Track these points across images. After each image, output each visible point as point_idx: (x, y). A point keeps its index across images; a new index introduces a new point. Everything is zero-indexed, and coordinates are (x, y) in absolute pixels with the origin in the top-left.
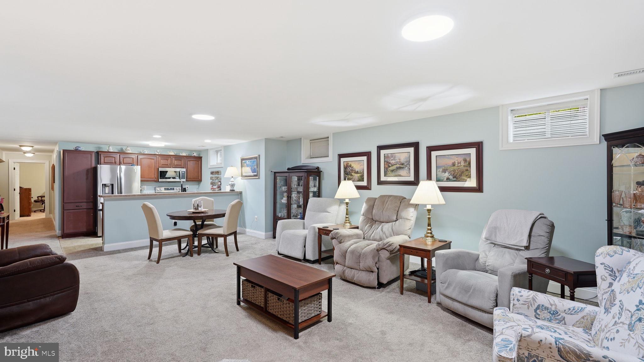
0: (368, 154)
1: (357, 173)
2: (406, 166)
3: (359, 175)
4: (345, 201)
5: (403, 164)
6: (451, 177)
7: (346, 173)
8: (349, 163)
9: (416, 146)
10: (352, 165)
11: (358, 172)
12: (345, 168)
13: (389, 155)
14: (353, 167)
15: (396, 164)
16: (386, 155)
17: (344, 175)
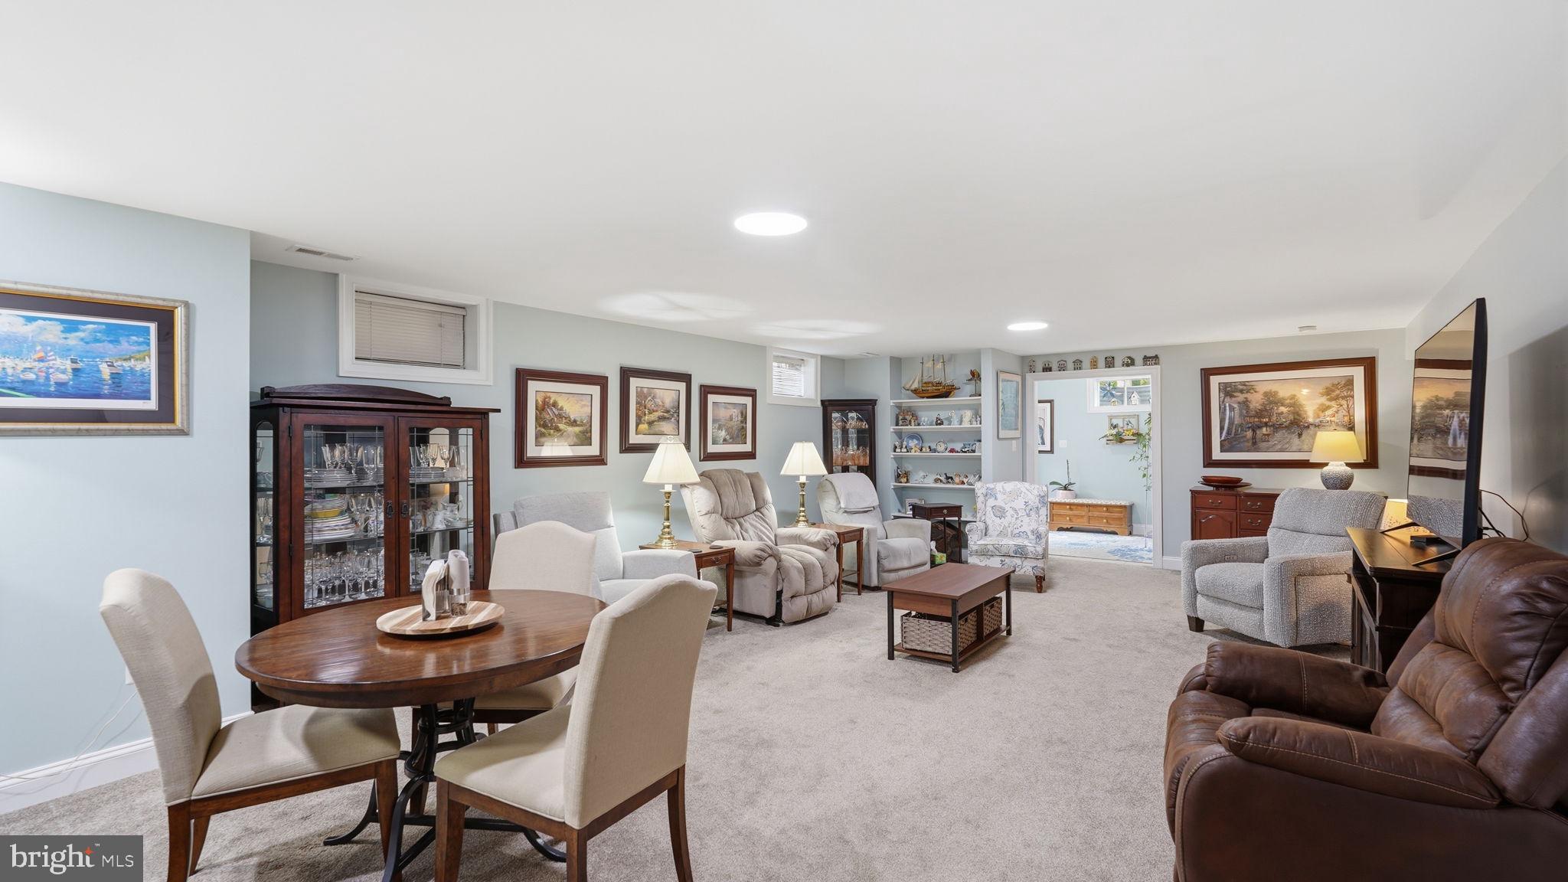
0: (601, 381)
1: (574, 423)
2: (673, 416)
3: (577, 429)
4: (664, 489)
5: (668, 412)
6: (728, 437)
7: (541, 423)
8: (550, 398)
9: (686, 378)
10: (561, 403)
11: (575, 421)
12: (541, 409)
13: (645, 390)
14: (561, 409)
15: (657, 411)
16: (639, 389)
17: (536, 428)
